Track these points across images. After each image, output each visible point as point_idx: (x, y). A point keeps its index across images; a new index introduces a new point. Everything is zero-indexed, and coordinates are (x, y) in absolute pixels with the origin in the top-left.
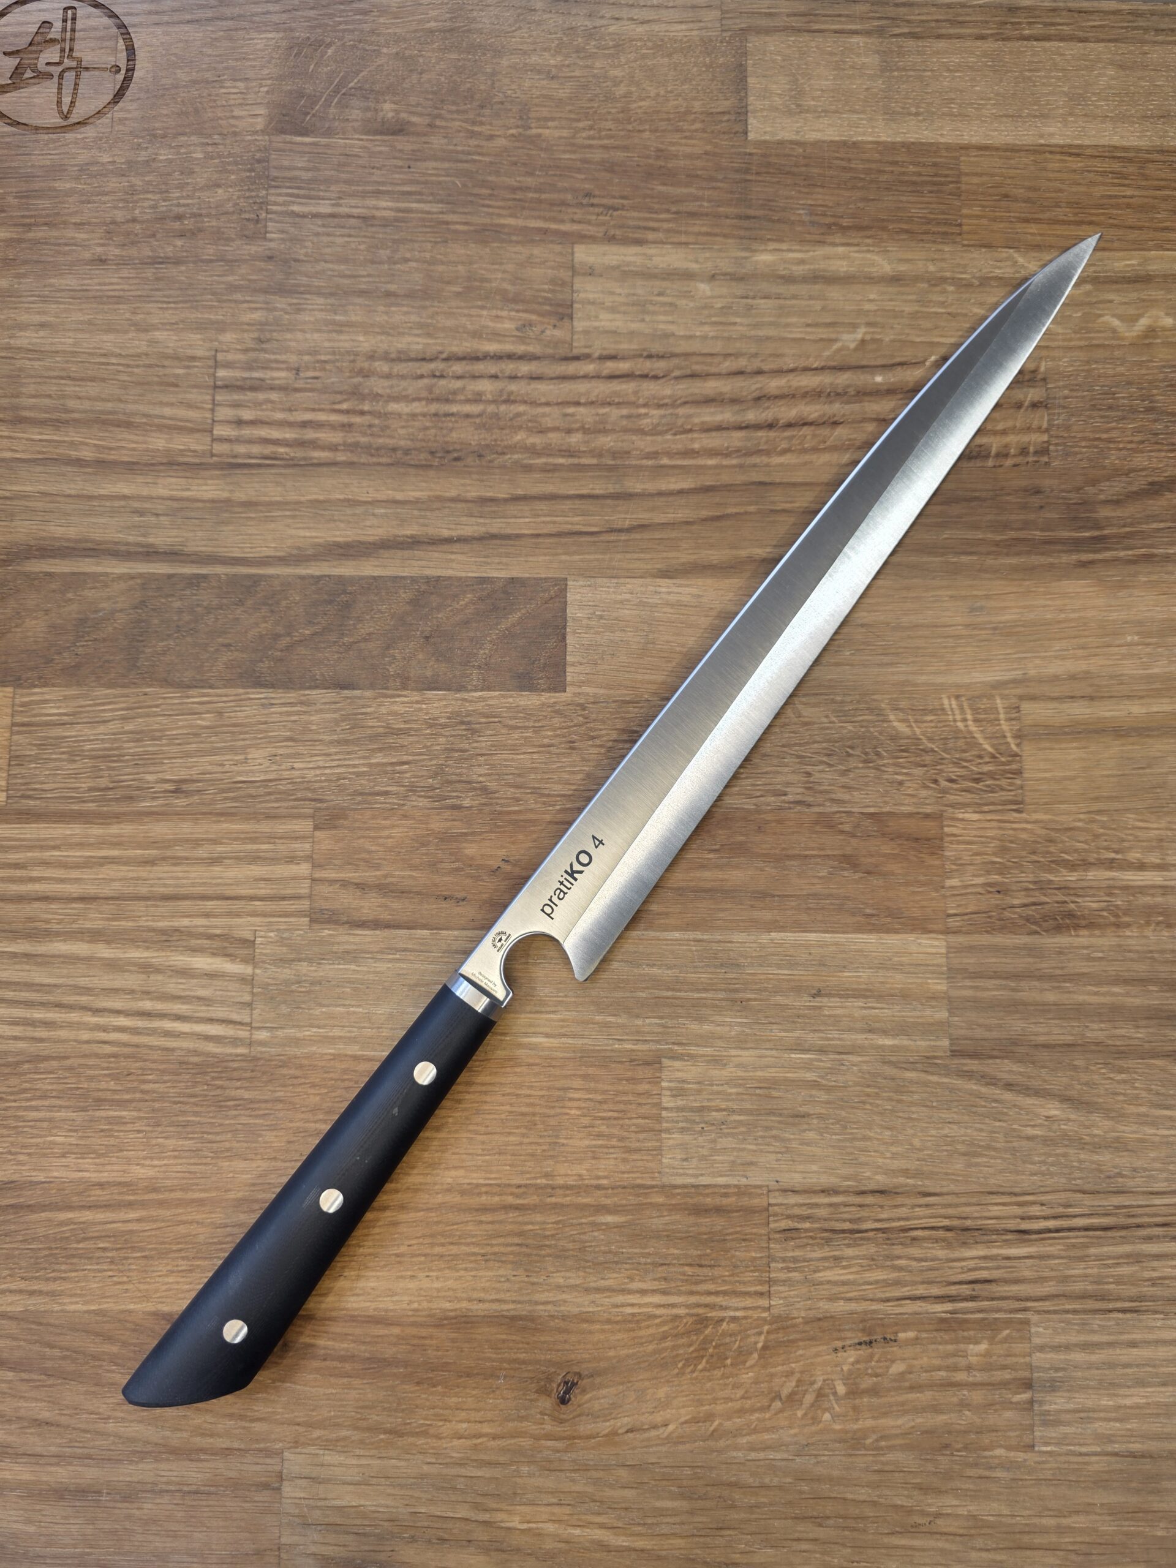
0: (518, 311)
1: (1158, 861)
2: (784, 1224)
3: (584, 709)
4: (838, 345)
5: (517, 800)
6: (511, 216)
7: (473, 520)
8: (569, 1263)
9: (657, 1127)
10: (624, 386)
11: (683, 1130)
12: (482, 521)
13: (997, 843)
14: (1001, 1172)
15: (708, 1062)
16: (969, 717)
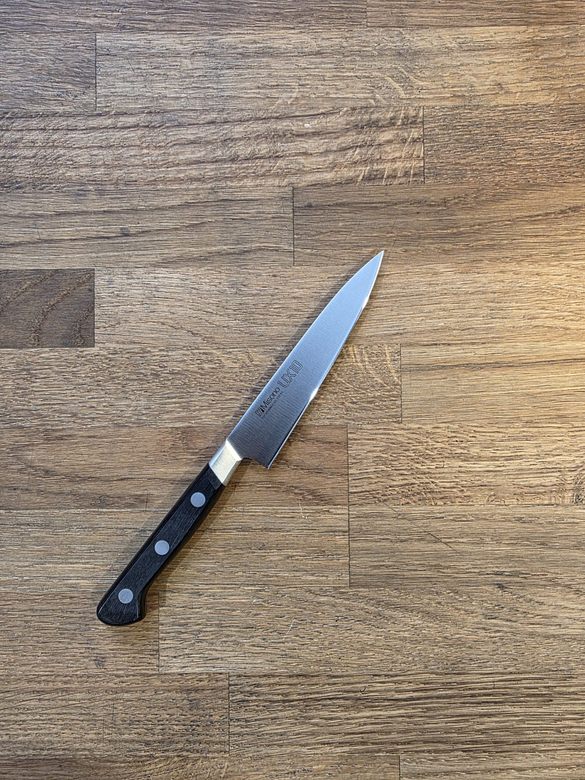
0: (58, 82)
1: (492, 455)
2: (239, 697)
3: (107, 359)
4: (280, 101)
5: (62, 421)
6: (52, 14)
7: (30, 229)
8: (98, 724)
9: (156, 636)
10: (133, 135)
11: (173, 638)
12: (36, 230)
13: (384, 444)
14: (381, 660)
15: (188, 593)
16: (366, 359)
